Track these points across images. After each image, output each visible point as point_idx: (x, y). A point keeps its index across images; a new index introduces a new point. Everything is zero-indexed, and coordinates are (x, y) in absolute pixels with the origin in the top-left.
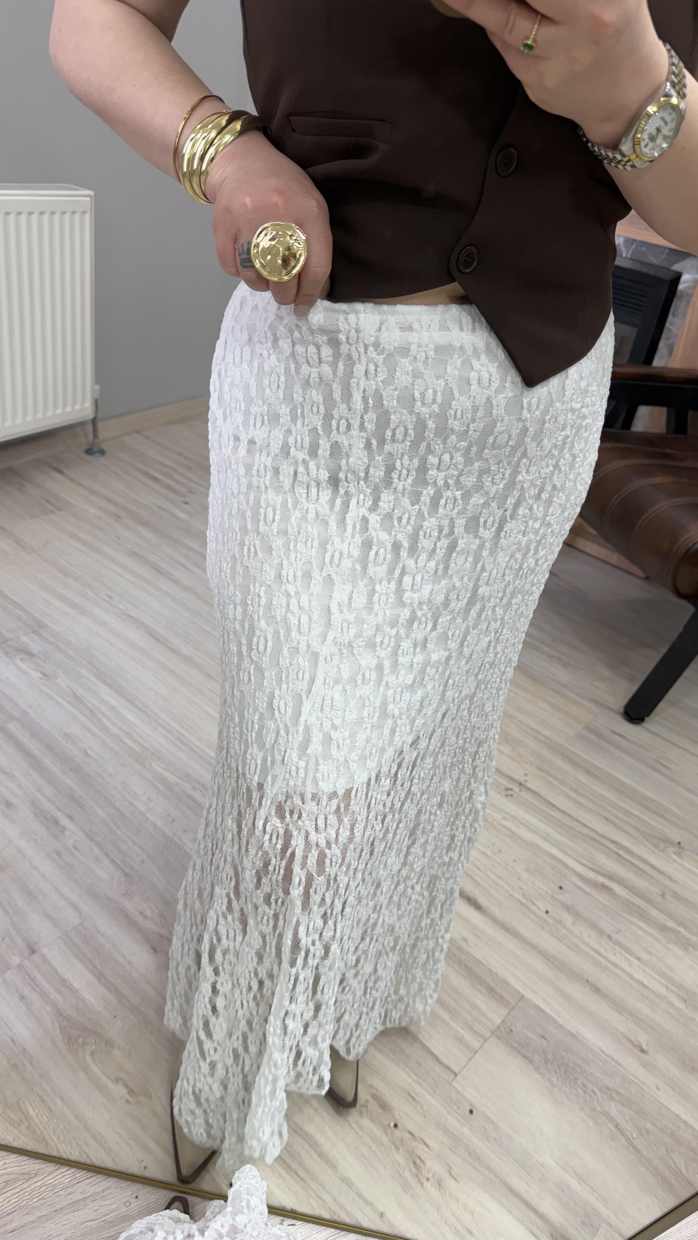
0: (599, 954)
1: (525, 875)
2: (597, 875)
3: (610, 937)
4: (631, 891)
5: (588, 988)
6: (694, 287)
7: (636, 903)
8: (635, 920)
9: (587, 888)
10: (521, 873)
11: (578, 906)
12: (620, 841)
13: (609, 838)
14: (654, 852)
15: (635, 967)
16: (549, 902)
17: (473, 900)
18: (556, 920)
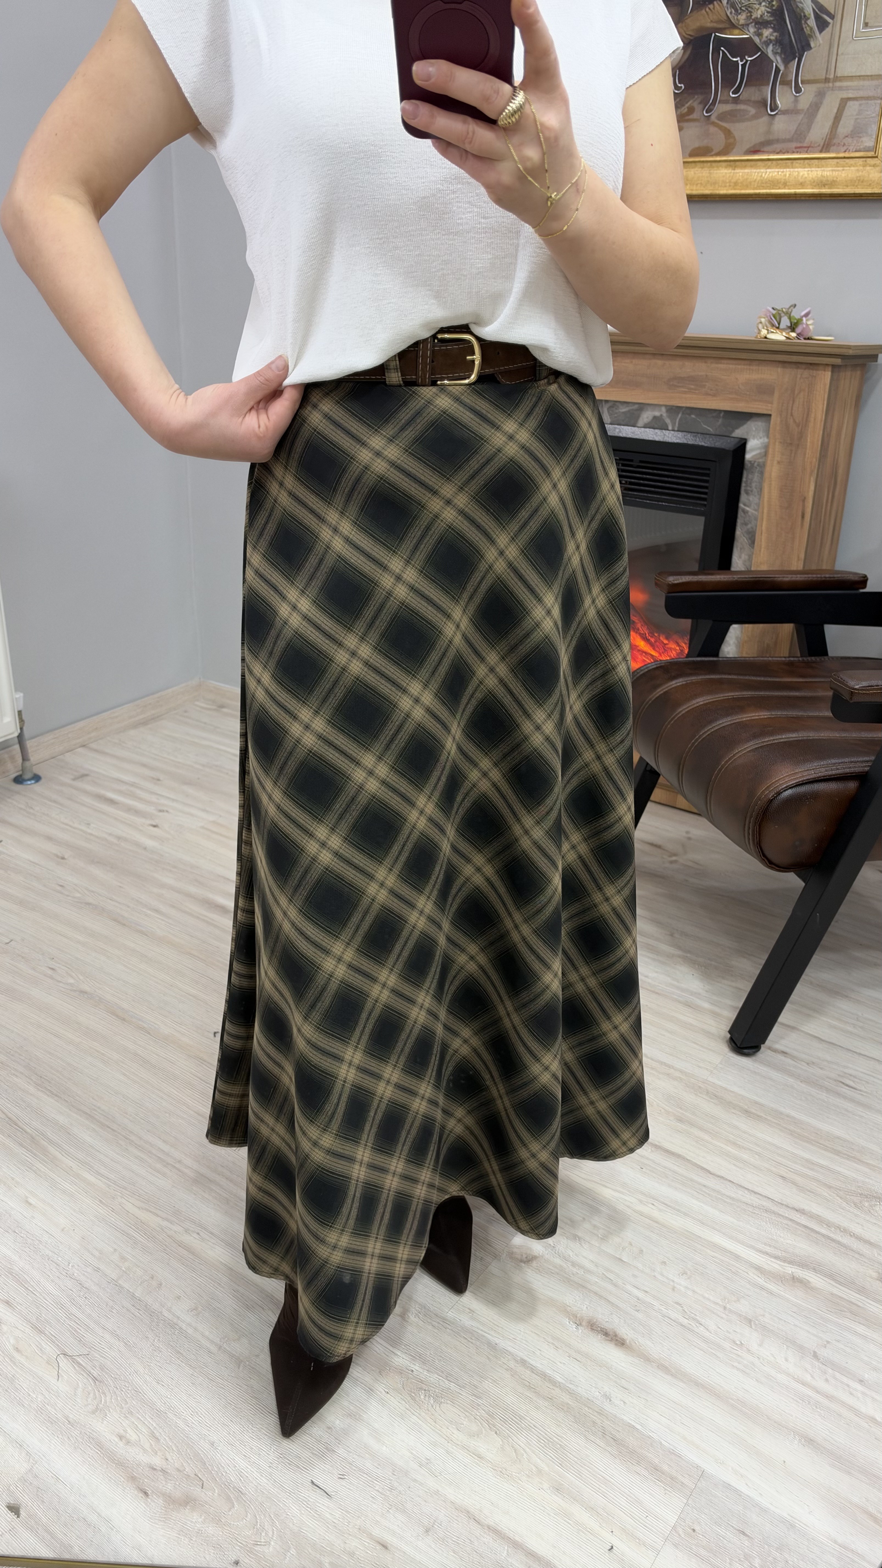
0: (804, 1384)
1: (682, 1282)
2: (782, 1264)
3: (815, 1356)
5: (796, 1442)
6: (766, 454)
9: (771, 1286)
10: (676, 1280)
11: (764, 1316)
12: (806, 1208)
13: (791, 1206)
14: (856, 1215)
15: (859, 1395)
16: (722, 1318)
17: (611, 1333)
18: (734, 1342)
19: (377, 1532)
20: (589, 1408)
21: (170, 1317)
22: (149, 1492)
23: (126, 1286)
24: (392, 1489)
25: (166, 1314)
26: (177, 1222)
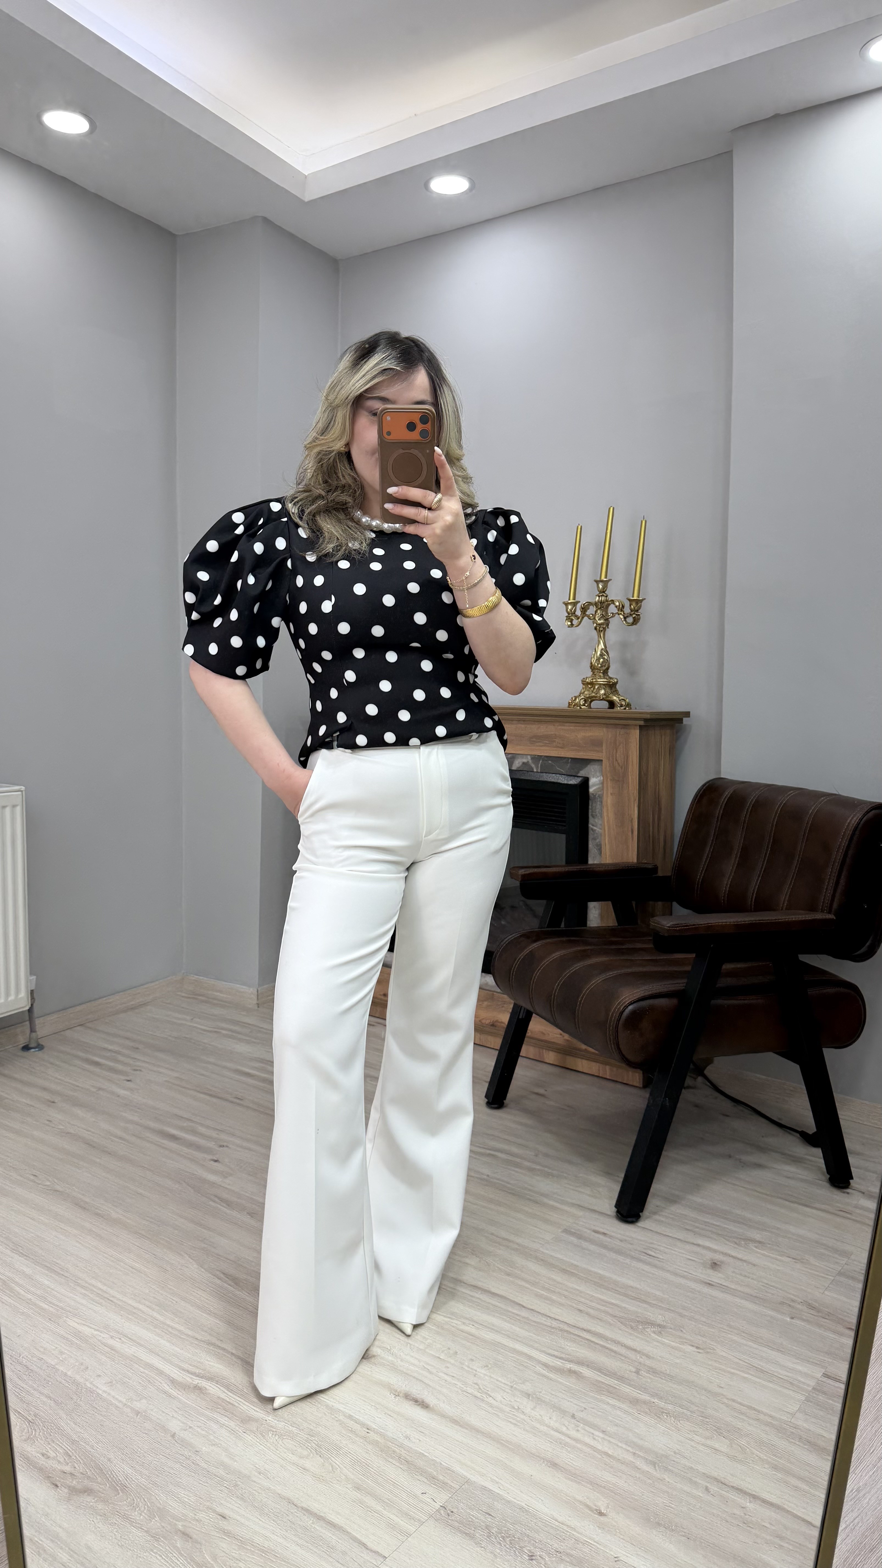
0: (560, 1432)
1: (483, 1371)
2: (564, 1362)
3: (573, 1416)
4: (603, 1373)
5: (543, 1465)
6: (603, 789)
7: (606, 1382)
8: (603, 1398)
9: (551, 1375)
10: (478, 1370)
11: (540, 1392)
12: (593, 1329)
13: (581, 1327)
14: (631, 1334)
15: (600, 1440)
16: (508, 1393)
17: (420, 1400)
18: (514, 1408)
19: (219, 1510)
20: (392, 1443)
21: (92, 1386)
22: (59, 1485)
23: (61, 1368)
24: (236, 1485)
25: (89, 1385)
26: (105, 1331)
